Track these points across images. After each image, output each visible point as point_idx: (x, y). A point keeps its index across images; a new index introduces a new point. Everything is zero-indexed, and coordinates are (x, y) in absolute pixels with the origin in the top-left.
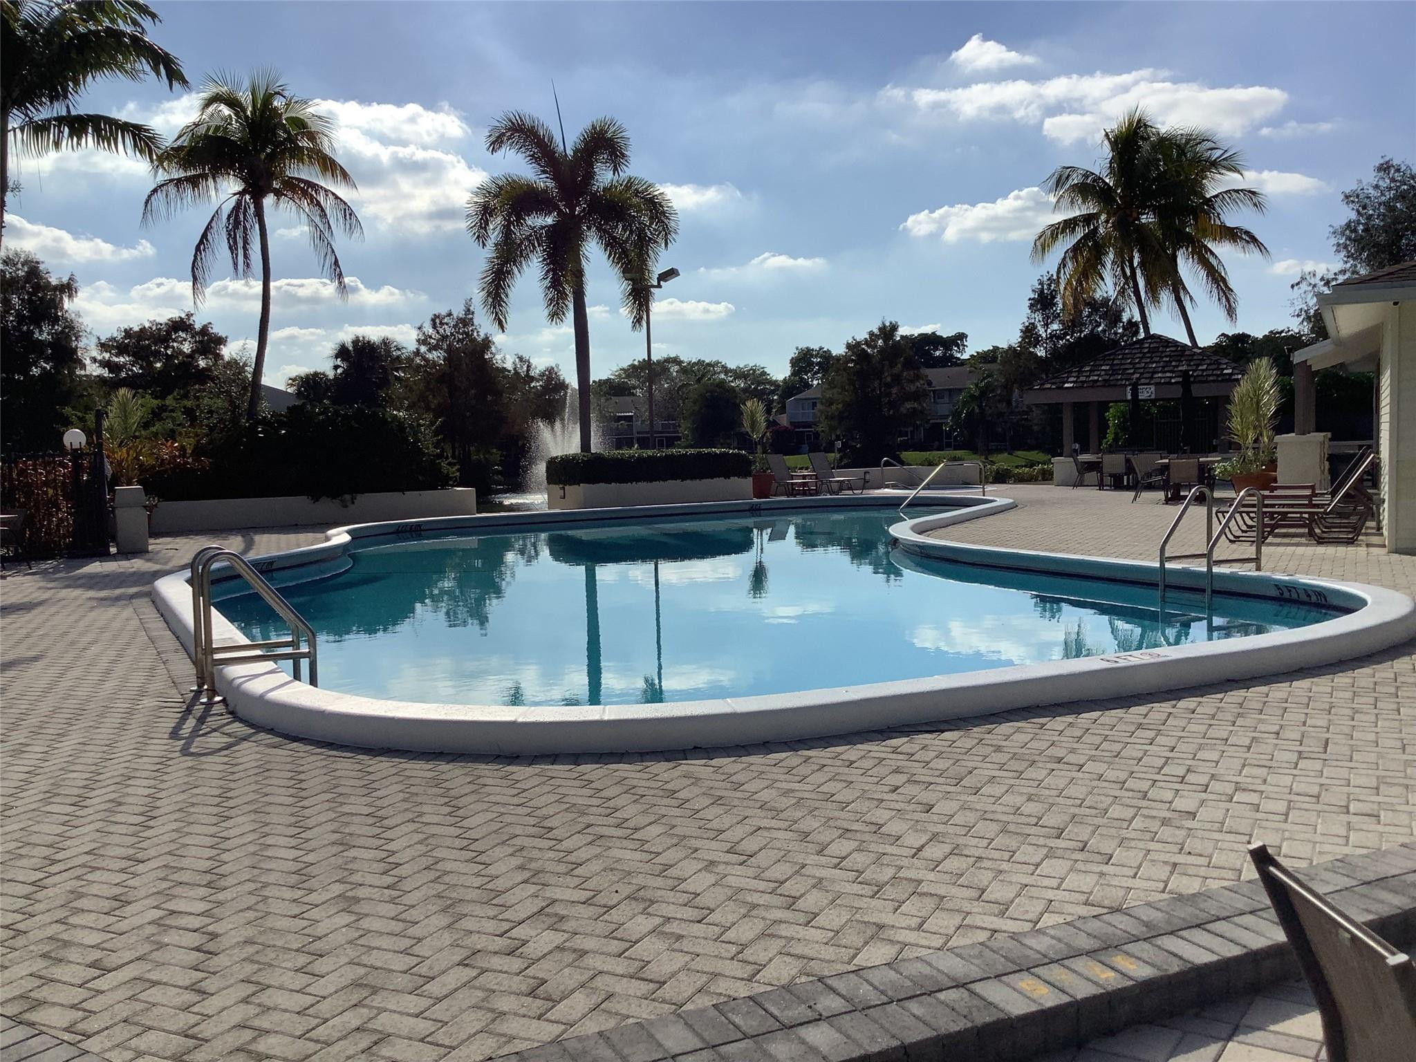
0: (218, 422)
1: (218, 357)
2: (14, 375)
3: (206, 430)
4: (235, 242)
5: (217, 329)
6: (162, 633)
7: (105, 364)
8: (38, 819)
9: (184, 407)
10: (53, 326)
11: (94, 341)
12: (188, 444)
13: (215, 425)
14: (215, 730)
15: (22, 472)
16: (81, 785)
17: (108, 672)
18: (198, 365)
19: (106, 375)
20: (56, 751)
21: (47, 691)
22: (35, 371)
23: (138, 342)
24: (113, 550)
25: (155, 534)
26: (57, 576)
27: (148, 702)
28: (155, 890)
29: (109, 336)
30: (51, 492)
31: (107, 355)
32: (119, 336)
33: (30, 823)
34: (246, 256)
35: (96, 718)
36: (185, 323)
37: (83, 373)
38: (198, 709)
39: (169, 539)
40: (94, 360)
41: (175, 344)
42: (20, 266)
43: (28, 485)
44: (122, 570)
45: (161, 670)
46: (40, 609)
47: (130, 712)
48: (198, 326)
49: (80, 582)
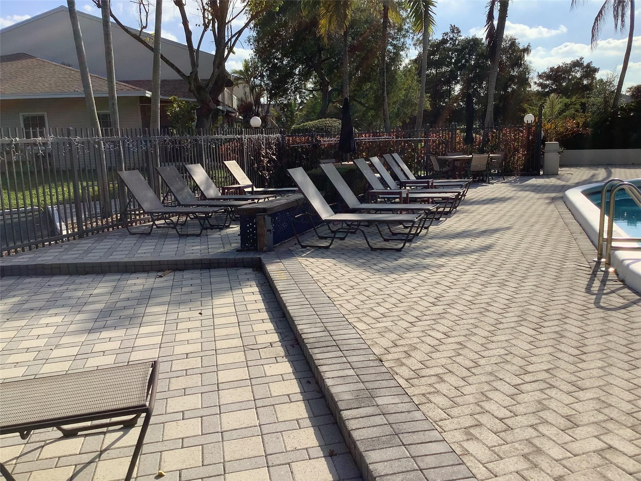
0: (597, 110)
1: (594, 78)
2: (500, 92)
3: (590, 114)
4: (617, 13)
5: (594, 65)
6: (571, 221)
7: (541, 85)
8: (515, 335)
9: (581, 102)
10: (519, 68)
11: (536, 74)
12: (581, 121)
13: (595, 112)
14: (613, 292)
15: (504, 135)
16: (537, 316)
17: (546, 241)
18: (583, 83)
19: (540, 90)
20: (522, 288)
21: (515, 248)
22: (510, 90)
23: (556, 74)
24: (541, 173)
25: (562, 166)
26: (516, 184)
27: (570, 265)
28: (595, 420)
29: (543, 72)
30: (516, 144)
31: (541, 81)
32: (547, 71)
33: (511, 337)
34: (623, 21)
35: (542, 270)
36: (579, 62)
37: (530, 89)
38: (600, 274)
39: (567, 169)
40: (535, 83)
41: (573, 74)
42: (507, 42)
43: (506, 140)
44: (546, 183)
45: (574, 243)
46: (509, 201)
47: (560, 270)
48: (585, 64)
49: (527, 188)
